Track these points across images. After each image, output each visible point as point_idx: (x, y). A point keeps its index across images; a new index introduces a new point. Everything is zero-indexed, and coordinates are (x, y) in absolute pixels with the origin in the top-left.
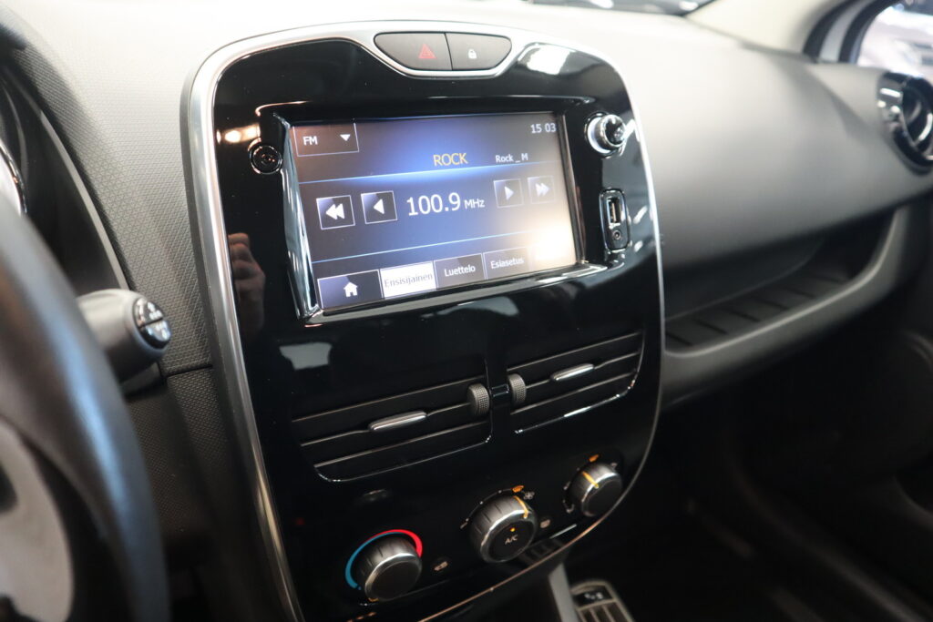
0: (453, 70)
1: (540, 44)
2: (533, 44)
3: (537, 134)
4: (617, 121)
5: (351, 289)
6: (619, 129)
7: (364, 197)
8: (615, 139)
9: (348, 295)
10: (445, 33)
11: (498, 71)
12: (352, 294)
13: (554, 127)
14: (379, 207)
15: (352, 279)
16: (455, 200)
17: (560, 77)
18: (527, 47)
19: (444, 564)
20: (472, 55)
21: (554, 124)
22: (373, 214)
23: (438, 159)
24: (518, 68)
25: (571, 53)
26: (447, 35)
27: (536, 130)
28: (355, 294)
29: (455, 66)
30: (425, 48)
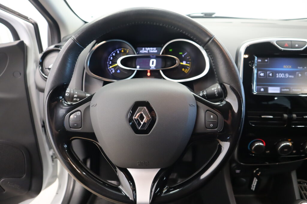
0: (292, 48)
7: (268, 72)
10: (291, 41)
11: (302, 49)
14: (271, 75)
15: (263, 88)
16: (287, 75)
19: (268, 152)
20: (297, 45)
22: (269, 76)
23: (284, 66)
28: (263, 91)
30: (286, 44)
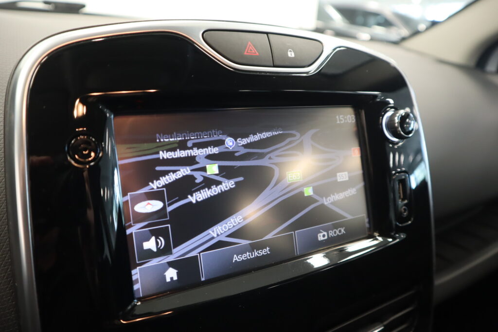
0: (274, 66)
2: (339, 48)
3: (341, 124)
4: (406, 113)
5: (171, 274)
8: (405, 129)
9: (168, 280)
10: (267, 33)
12: (172, 278)
13: (354, 118)
15: (171, 264)
20: (291, 54)
21: (354, 116)
26: (269, 35)
28: (175, 278)
29: (277, 63)
30: (250, 45)
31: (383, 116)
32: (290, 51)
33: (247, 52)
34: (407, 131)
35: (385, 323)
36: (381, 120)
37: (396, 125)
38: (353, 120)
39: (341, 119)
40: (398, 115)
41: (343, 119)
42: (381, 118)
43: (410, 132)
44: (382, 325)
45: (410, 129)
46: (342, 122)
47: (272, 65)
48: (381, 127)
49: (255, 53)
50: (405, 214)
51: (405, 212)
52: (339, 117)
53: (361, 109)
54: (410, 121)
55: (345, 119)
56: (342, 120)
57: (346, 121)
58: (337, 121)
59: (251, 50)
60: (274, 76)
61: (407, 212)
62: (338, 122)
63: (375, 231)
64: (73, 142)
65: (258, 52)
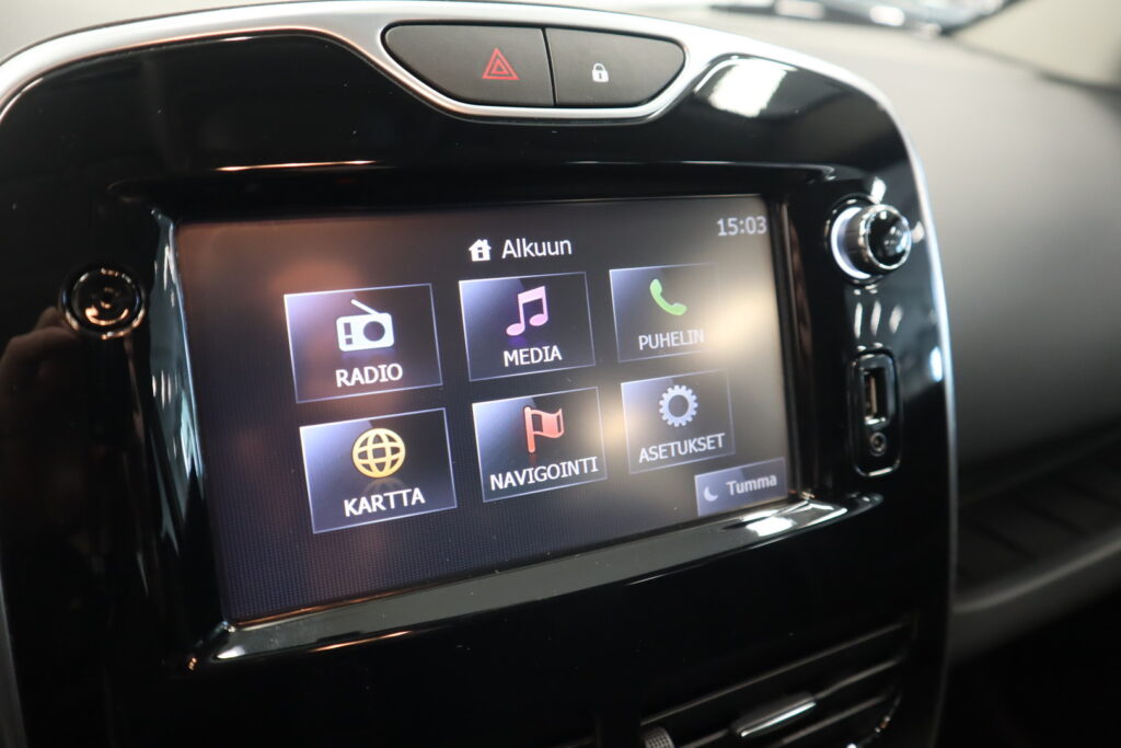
0: (556, 106)
1: (743, 56)
2: (727, 57)
3: (728, 237)
4: (889, 214)
6: (893, 230)
8: (884, 251)
10: (543, 27)
13: (763, 225)
17: (764, 121)
18: (715, 62)
20: (600, 76)
21: (762, 219)
24: (695, 105)
25: (789, 73)
26: (548, 31)
27: (727, 229)
29: (563, 98)
30: (497, 57)
31: (834, 219)
32: (599, 68)
33: (489, 74)
34: (891, 253)
35: (822, 695)
36: (827, 227)
37: (861, 241)
38: (760, 228)
39: (730, 225)
40: (866, 216)
41: (735, 226)
42: (829, 222)
43: (897, 257)
44: (811, 698)
45: (899, 249)
46: (732, 233)
47: (552, 102)
48: (826, 244)
49: (510, 75)
50: (880, 450)
51: (878, 446)
52: (725, 223)
53: (781, 203)
54: (899, 233)
55: (740, 227)
56: (732, 229)
57: (743, 231)
58: (719, 231)
59: (499, 68)
60: (554, 128)
61: (883, 446)
62: (722, 233)
63: (805, 487)
64: (83, 278)
65: (516, 72)
